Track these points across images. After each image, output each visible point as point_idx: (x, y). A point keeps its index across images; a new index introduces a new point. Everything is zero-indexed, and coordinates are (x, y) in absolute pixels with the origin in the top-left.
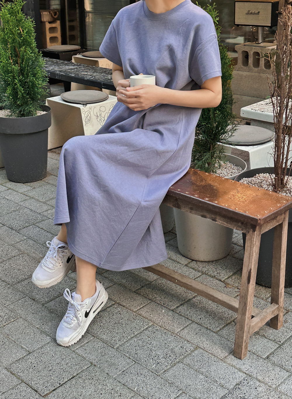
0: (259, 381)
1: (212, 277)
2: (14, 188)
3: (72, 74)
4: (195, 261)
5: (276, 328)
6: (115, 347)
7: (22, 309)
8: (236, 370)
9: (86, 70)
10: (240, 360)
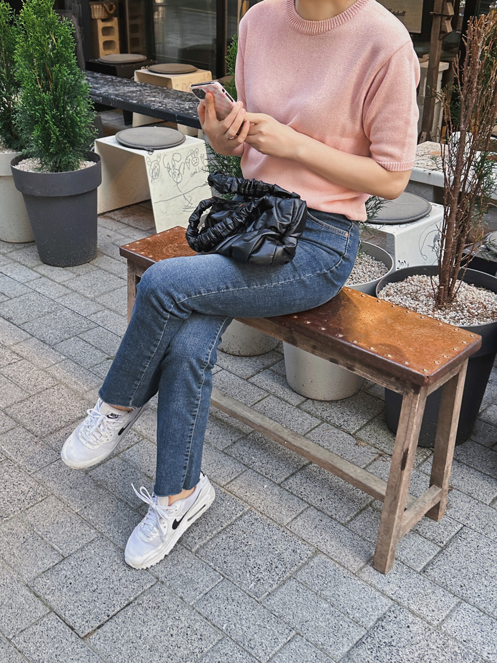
0: (413, 613)
1: (337, 427)
2: (50, 274)
3: (133, 100)
4: (311, 399)
5: (436, 519)
6: (193, 550)
7: (55, 479)
8: (378, 594)
9: (154, 94)
10: (382, 575)
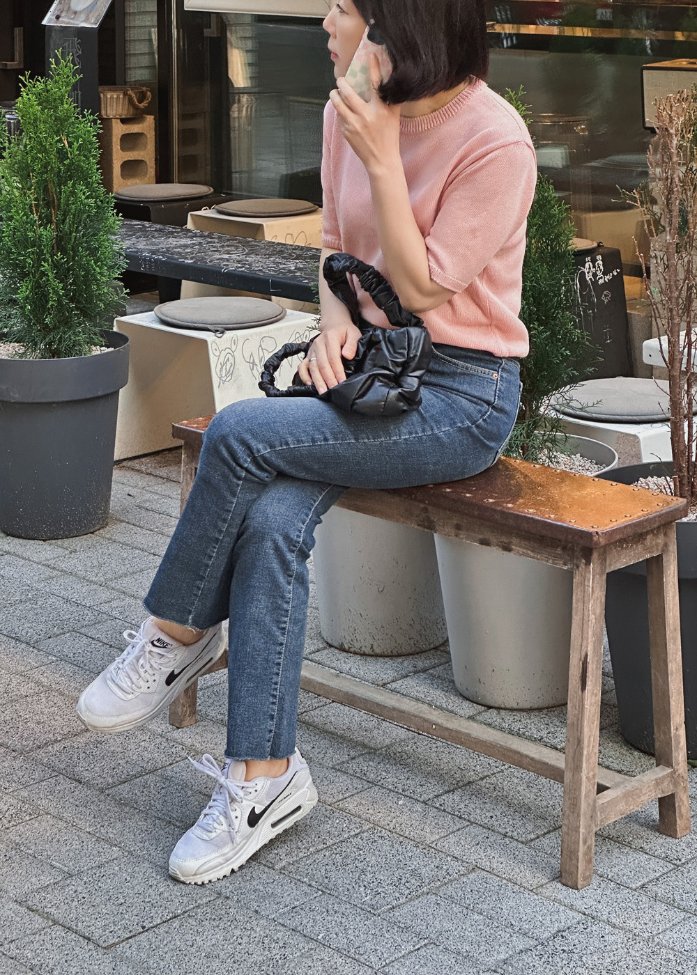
3: (187, 259)
4: (495, 708)
5: (672, 835)
8: (562, 908)
9: (227, 248)
10: (574, 891)
